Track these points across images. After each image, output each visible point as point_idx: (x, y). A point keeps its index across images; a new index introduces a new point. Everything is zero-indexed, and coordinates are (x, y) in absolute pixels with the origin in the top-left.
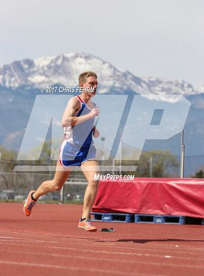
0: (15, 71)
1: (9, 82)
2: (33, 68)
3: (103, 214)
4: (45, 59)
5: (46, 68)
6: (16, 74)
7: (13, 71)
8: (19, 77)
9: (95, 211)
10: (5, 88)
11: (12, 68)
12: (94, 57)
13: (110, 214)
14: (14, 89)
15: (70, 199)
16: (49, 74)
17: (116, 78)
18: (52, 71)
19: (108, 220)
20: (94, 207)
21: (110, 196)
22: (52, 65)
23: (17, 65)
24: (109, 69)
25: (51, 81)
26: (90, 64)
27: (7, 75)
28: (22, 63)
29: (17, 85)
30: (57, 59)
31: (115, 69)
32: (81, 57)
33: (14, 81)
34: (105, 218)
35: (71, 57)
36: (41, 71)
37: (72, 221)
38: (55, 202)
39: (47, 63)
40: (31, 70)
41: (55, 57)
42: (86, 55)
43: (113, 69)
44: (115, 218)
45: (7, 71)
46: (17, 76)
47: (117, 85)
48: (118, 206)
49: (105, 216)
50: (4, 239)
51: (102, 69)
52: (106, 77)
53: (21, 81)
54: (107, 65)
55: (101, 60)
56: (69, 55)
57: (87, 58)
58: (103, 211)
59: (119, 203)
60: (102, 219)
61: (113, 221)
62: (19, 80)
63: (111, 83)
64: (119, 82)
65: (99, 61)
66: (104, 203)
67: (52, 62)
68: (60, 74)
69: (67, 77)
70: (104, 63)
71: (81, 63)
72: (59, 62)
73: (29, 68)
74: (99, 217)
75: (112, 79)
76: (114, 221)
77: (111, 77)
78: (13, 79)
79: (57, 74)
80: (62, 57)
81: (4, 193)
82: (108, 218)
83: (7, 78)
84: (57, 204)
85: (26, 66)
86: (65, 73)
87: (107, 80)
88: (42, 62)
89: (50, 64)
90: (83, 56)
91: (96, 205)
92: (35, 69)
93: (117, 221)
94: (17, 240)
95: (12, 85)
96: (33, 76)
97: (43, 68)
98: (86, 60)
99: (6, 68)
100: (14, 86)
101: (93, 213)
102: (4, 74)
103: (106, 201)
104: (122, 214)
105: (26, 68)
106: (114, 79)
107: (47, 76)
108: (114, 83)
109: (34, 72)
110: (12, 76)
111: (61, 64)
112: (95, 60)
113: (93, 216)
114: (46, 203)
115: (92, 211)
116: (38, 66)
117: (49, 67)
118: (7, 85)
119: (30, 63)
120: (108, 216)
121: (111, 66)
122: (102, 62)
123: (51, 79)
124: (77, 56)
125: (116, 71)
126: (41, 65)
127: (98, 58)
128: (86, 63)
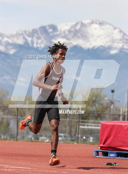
0: (42, 34)
1: (37, 43)
2: (56, 32)
3: (109, 151)
4: (66, 25)
5: (67, 32)
6: (42, 37)
7: (40, 34)
8: (45, 39)
9: (103, 149)
10: (33, 48)
11: (39, 32)
12: (107, 23)
13: (115, 152)
14: (40, 49)
15: (85, 140)
16: (70, 37)
17: (125, 41)
18: (72, 34)
19: (114, 156)
20: (102, 145)
21: (115, 137)
22: (72, 29)
23: (44, 29)
24: (119, 34)
25: (71, 43)
26: (103, 29)
27: (35, 38)
28: (47, 28)
29: (43, 46)
30: (76, 25)
31: (124, 34)
32: (96, 23)
33: (40, 43)
34: (111, 155)
35: (88, 23)
36: (63, 35)
37: (83, 157)
38: (71, 142)
39: (68, 28)
40: (55, 33)
41: (74, 23)
42: (100, 22)
43: (122, 34)
44: (119, 155)
45: (35, 34)
46: (43, 39)
47: (126, 47)
48: (122, 145)
49: (111, 153)
50: (23, 169)
51: (113, 33)
52: (116, 40)
53: (46, 42)
54: (117, 30)
55: (113, 26)
56: (86, 22)
57: (101, 24)
58: (110, 149)
59: (123, 143)
60: (109, 155)
61: (117, 158)
62: (45, 42)
63: (120, 45)
64: (127, 44)
65: (111, 27)
66: (111, 142)
67: (72, 27)
68: (79, 37)
69: (84, 39)
70: (115, 28)
71: (96, 29)
72: (78, 27)
73: (53, 32)
74: (106, 154)
75: (121, 41)
76: (119, 158)
77: (121, 40)
78: (40, 41)
79: (76, 37)
80: (80, 23)
81: (31, 134)
82: (114, 155)
83: (35, 40)
84: (73, 143)
85: (51, 30)
86: (83, 36)
87: (118, 43)
88: (63, 27)
89: (71, 28)
90: (98, 23)
91: (104, 144)
92: (58, 33)
93: (121, 158)
94: (34, 170)
95: (39, 46)
96: (56, 38)
97: (64, 32)
98: (101, 26)
99: (34, 32)
100: (41, 46)
101: (101, 150)
102: (33, 37)
103: (111, 141)
104: (125, 152)
105: (51, 32)
106: (123, 42)
107: (67, 39)
108: (123, 46)
109: (57, 35)
110: (39, 38)
111: (80, 29)
112: (108, 26)
113: (100, 153)
114: (64, 143)
115: (101, 149)
116: (61, 31)
117: (70, 31)
118: (35, 45)
119: (54, 28)
120: (114, 153)
121: (121, 31)
122: (113, 28)
123: (72, 41)
124: (92, 23)
125: (125, 35)
126: (63, 30)
127: (110, 25)
128: (100, 29)
